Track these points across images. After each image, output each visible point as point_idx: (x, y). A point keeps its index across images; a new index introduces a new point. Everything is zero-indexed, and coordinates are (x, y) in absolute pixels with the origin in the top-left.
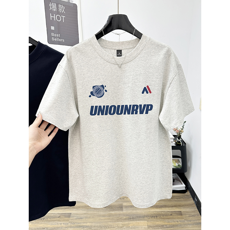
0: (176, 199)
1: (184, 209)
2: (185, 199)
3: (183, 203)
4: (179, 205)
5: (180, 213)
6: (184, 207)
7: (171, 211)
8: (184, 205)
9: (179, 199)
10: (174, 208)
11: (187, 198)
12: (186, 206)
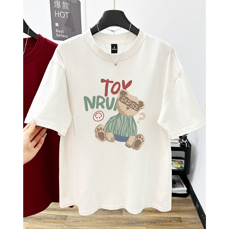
0: (176, 204)
1: (183, 215)
2: (185, 204)
3: (183, 208)
4: (179, 210)
6: (184, 213)
8: (183, 211)
9: (179, 204)
11: (188, 203)
12: (186, 212)
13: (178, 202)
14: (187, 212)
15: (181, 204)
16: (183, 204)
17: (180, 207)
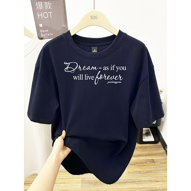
0: (148, 149)
1: (156, 157)
2: (156, 149)
3: (155, 152)
4: (151, 154)
5: (153, 161)
6: (155, 155)
7: (146, 160)
8: (155, 154)
9: (151, 149)
10: (147, 157)
11: (158, 148)
13: (150, 148)
14: (158, 155)
15: (152, 149)
16: (154, 149)
17: (152, 151)
